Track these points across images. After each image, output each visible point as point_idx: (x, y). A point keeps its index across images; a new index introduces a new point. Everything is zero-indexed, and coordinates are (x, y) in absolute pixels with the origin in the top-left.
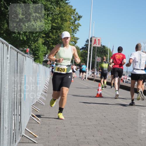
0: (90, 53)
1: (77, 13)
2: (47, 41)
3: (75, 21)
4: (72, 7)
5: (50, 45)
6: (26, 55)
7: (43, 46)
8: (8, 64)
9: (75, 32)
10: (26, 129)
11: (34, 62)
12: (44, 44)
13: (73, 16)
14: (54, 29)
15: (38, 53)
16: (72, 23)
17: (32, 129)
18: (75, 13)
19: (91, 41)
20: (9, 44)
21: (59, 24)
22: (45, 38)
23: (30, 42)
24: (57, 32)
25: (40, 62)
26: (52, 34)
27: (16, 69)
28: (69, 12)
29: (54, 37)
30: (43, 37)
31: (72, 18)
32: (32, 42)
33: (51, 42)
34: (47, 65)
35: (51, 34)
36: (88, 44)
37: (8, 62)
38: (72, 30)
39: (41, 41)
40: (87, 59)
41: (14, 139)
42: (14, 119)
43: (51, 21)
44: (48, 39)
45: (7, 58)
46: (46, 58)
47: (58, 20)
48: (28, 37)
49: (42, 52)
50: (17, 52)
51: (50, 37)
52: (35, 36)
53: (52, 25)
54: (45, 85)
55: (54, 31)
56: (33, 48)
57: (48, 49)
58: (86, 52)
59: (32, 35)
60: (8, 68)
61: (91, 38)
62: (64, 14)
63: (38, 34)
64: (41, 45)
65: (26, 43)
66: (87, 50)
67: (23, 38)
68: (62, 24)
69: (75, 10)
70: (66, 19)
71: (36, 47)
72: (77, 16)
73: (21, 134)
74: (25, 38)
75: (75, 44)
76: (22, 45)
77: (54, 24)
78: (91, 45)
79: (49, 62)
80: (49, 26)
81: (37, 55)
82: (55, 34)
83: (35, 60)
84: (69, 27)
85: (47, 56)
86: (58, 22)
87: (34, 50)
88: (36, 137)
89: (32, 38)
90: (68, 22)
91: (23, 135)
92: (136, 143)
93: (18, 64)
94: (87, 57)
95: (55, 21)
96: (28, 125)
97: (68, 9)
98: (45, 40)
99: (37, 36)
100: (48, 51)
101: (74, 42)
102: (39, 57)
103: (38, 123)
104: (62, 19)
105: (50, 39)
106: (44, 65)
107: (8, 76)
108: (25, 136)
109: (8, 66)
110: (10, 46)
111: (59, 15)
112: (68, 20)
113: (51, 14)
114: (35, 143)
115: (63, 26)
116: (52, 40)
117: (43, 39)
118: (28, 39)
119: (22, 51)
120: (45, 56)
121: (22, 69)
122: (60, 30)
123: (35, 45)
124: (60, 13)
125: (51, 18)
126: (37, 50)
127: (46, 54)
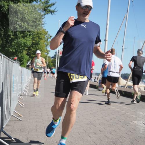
0: (58, 61)
1: (49, 34)
2: (29, 52)
3: (48, 39)
4: (45, 30)
5: (31, 55)
6: (14, 62)
7: (27, 55)
8: (2, 68)
9: (48, 46)
10: (14, 111)
11: (20, 66)
12: (27, 54)
13: (46, 36)
14: (34, 44)
15: (23, 61)
16: (46, 40)
17: (19, 111)
18: (48, 34)
19: (58, 52)
20: (2, 54)
21: (37, 41)
22: (28, 50)
23: (18, 53)
24: (35, 46)
25: (24, 67)
26: (33, 48)
27: (7, 71)
28: (44, 33)
29: (34, 50)
30: (26, 50)
31: (46, 37)
32: (19, 53)
33: (32, 53)
34: (29, 68)
35: (31, 48)
36: (56, 55)
37: (2, 66)
38: (46, 45)
39: (25, 52)
40: (56, 64)
41: (6, 118)
42: (6, 104)
43: (32, 39)
44: (30, 51)
45: (1, 64)
46: (29, 64)
47: (36, 38)
48: (16, 50)
49: (26, 60)
50: (8, 60)
51: (31, 50)
52: (21, 49)
53: (32, 42)
54: (28, 82)
55: (34, 46)
56: (20, 57)
57: (30, 57)
58: (55, 59)
59: (19, 49)
60: (1, 70)
61: (58, 51)
62: (41, 35)
63: (23, 47)
64: (25, 55)
65: (15, 54)
66: (56, 59)
67: (13, 51)
68: (39, 41)
69: (47, 32)
70: (41, 38)
71: (21, 57)
72: (49, 36)
73: (11, 114)
74: (14, 50)
75: (48, 54)
76: (12, 55)
77: (34, 41)
78: (58, 55)
79: (30, 67)
80: (30, 42)
81: (22, 61)
82: (34, 48)
83: (20, 65)
84: (44, 43)
85: (29, 62)
86: (36, 40)
87: (20, 58)
88: (21, 116)
89: (19, 50)
90: (43, 40)
91: (12, 115)
92: (87, 120)
93: (9, 68)
94: (56, 63)
95: (34, 39)
96: (15, 108)
97: (43, 32)
98: (27, 52)
99: (22, 49)
100: (30, 59)
101: (47, 53)
102: (23, 63)
103: (23, 107)
104: (39, 38)
105: (31, 51)
106: (27, 68)
107: (1, 75)
108: (13, 116)
109: (1, 69)
110: (3, 55)
111: (37, 35)
112: (43, 38)
113: (32, 34)
114: (20, 120)
115: (39, 42)
116: (33, 51)
117: (26, 51)
118: (16, 51)
119: (12, 59)
120: (28, 62)
121: (12, 71)
122: (37, 45)
123: (21, 55)
124: (37, 34)
125: (32, 37)
126: (23, 58)
127: (28, 61)
